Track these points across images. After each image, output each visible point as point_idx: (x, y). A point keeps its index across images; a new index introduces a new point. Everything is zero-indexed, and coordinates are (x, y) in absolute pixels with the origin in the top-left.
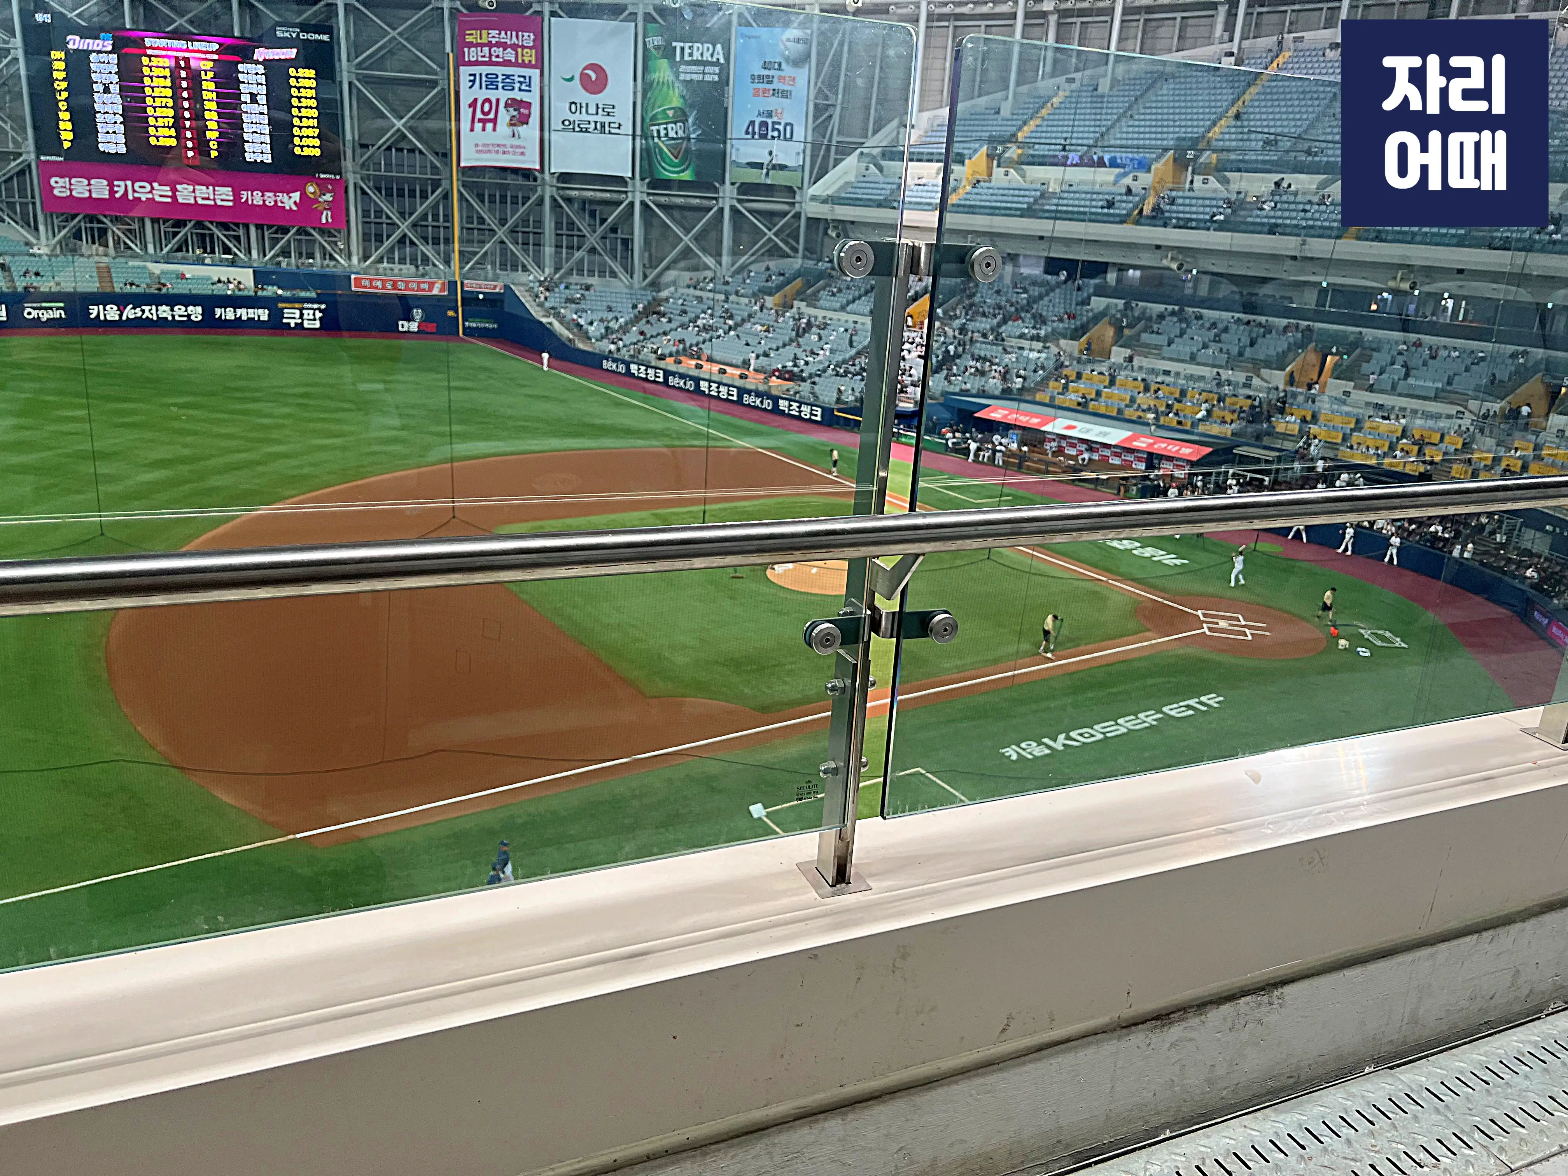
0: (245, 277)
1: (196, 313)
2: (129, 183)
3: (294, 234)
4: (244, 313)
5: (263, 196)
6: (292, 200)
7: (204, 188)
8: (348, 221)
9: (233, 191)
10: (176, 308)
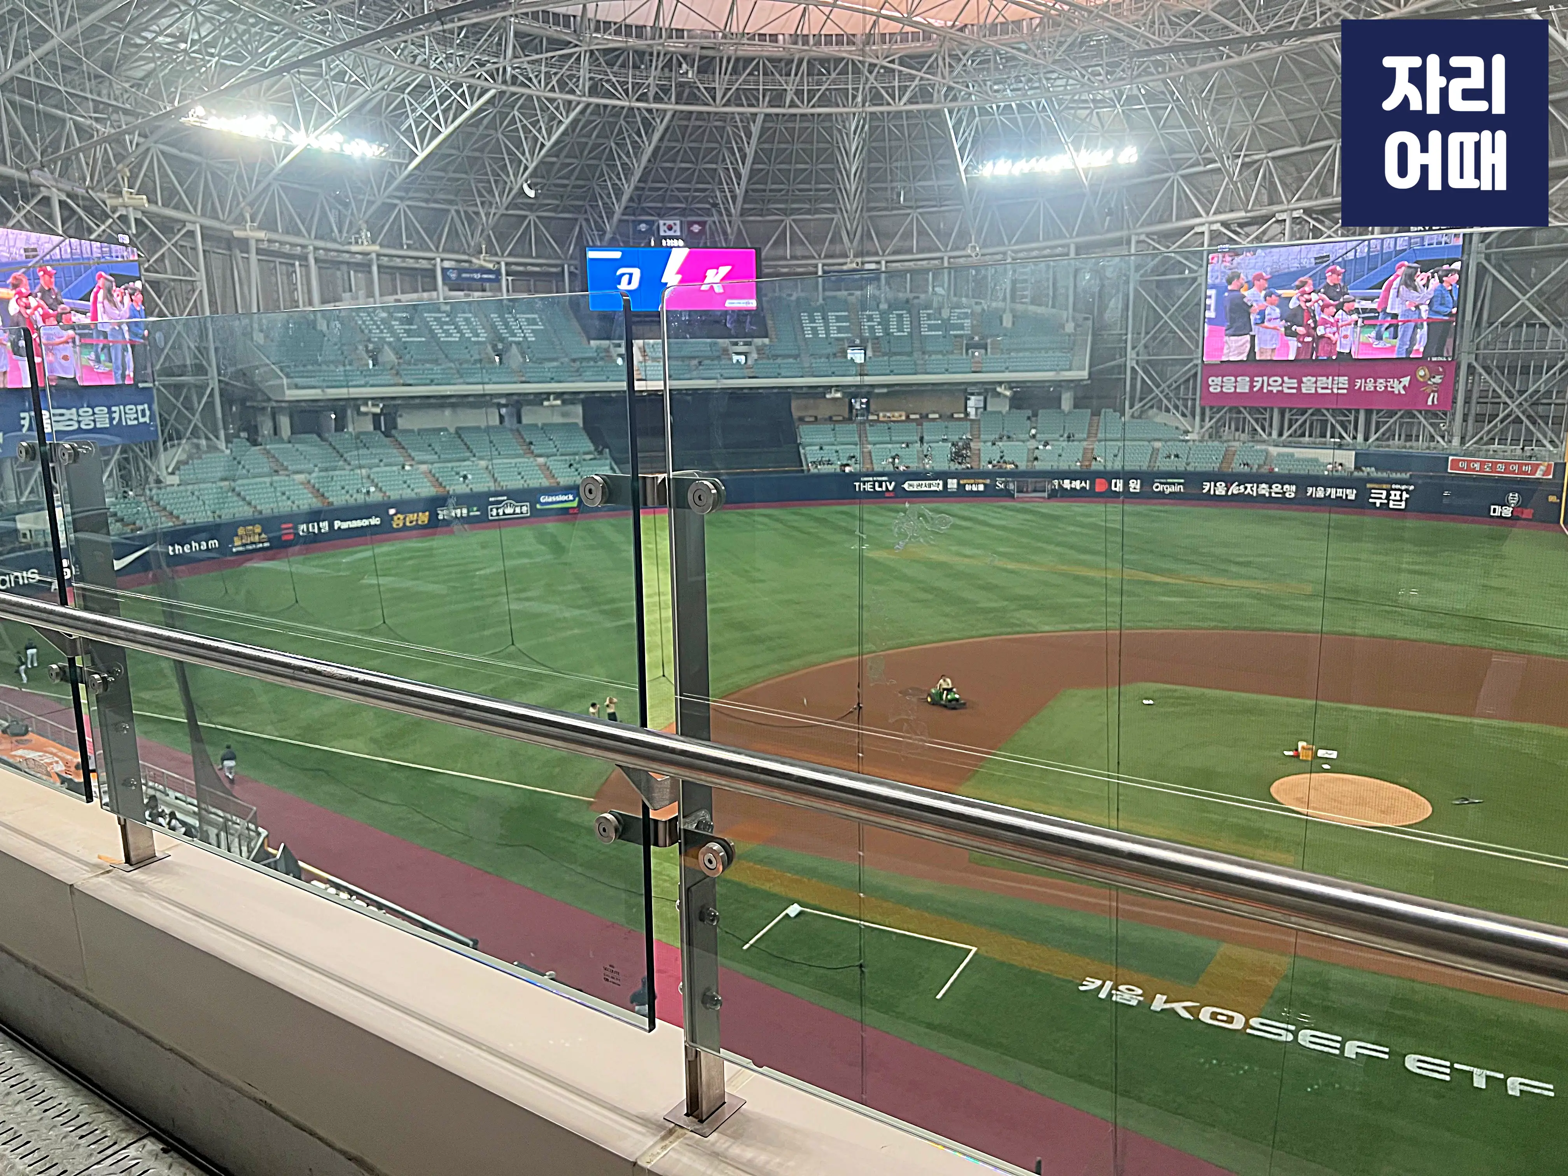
0: (1348, 458)
1: (1290, 491)
2: (1265, 378)
3: (1401, 417)
4: (1333, 492)
5: (1375, 382)
6: (1402, 385)
7: (1324, 379)
8: (1454, 402)
9: (1349, 380)
10: (1274, 486)
